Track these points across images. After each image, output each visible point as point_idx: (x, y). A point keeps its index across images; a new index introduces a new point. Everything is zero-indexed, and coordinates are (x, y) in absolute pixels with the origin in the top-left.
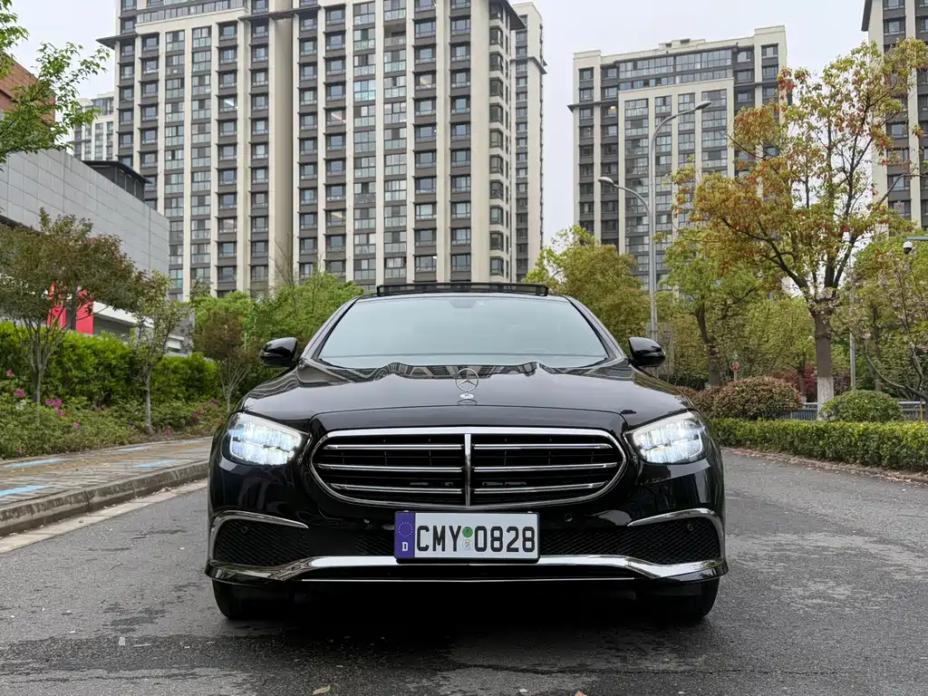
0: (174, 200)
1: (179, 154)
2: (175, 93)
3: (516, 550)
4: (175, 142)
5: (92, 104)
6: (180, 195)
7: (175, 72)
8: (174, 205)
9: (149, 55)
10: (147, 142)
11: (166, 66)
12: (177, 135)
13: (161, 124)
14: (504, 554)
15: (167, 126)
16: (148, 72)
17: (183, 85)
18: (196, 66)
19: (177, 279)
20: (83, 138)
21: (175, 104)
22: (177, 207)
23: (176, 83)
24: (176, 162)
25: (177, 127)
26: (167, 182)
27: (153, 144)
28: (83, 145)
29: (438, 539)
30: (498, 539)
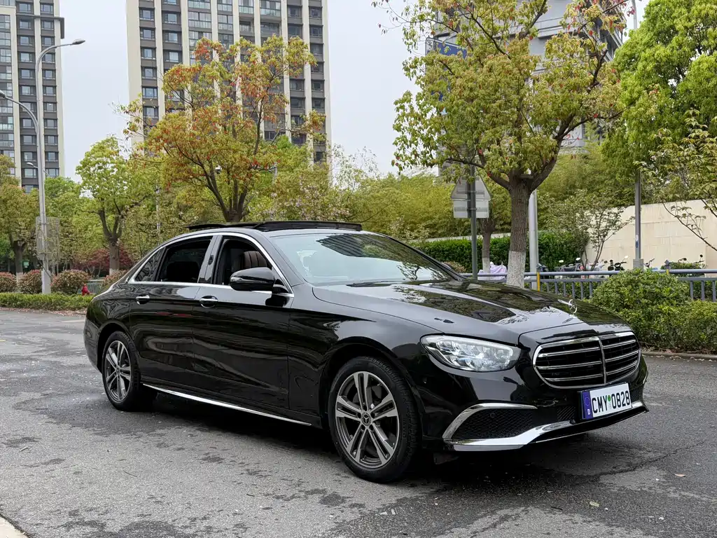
3: (625, 405)
29: (600, 405)
30: (619, 400)
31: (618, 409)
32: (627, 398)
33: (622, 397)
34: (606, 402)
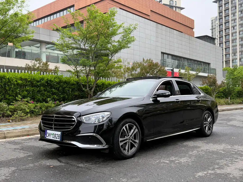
0: (234, 41)
1: (235, 28)
2: (234, 11)
3: (57, 138)
4: (234, 24)
5: (216, 18)
6: (236, 39)
7: (234, 5)
8: (234, 42)
9: (226, 2)
10: (227, 26)
11: (231, 4)
12: (235, 22)
13: (230, 20)
14: (56, 139)
15: (232, 20)
16: (226, 7)
17: (236, 8)
18: (240, 2)
19: (236, 62)
20: (214, 27)
21: (234, 14)
22: (235, 42)
23: (234, 8)
24: (235, 30)
25: (235, 20)
26: (232, 36)
27: (228, 26)
28: (214, 29)
29: (49, 135)
30: (55, 136)
31: (54, 139)
32: (59, 137)
33: (57, 136)
34: (51, 135)
